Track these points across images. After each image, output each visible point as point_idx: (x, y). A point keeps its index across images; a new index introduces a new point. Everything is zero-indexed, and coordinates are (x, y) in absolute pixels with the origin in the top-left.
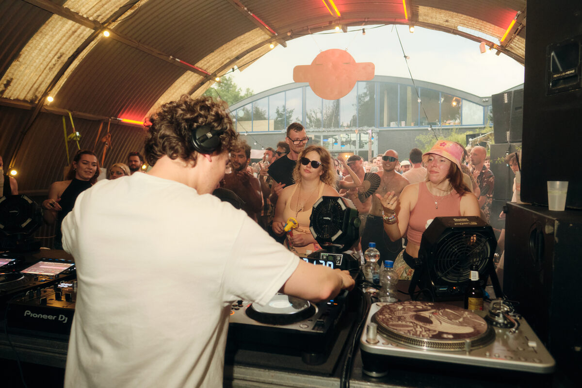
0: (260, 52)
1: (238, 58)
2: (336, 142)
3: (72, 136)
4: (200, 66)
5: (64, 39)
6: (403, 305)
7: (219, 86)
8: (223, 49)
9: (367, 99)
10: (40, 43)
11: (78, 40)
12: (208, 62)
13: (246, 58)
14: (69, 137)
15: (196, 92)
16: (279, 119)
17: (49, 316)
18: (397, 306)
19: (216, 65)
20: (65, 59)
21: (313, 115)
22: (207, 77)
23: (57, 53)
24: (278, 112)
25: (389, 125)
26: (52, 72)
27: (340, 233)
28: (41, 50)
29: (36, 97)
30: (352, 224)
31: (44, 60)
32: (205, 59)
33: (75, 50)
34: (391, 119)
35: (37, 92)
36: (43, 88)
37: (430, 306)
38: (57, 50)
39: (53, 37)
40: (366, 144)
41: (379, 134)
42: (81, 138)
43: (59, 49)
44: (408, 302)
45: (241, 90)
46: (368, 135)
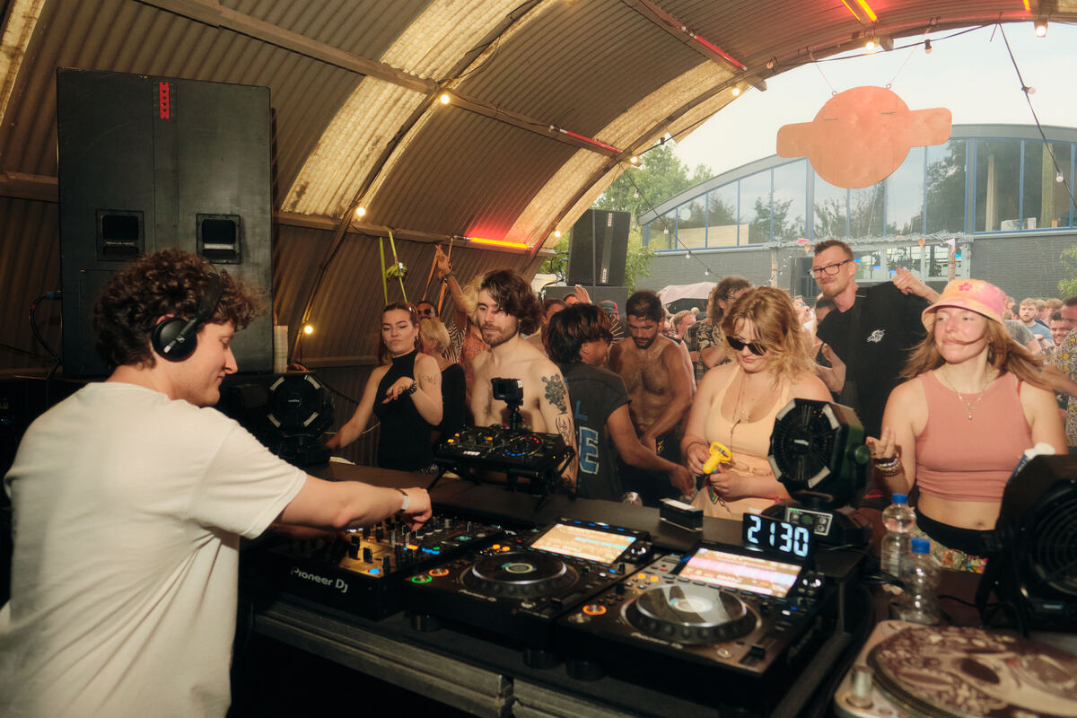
0: (714, 104)
1: (671, 119)
2: (878, 264)
3: (392, 269)
4: (604, 139)
5: (382, 113)
6: (944, 633)
7: (648, 165)
8: (644, 105)
9: (952, 171)
10: (347, 123)
11: (403, 112)
12: (618, 131)
13: (688, 117)
14: (388, 271)
15: (596, 184)
16: (762, 220)
17: (323, 579)
18: (930, 634)
19: (631, 134)
20: (383, 145)
21: (832, 210)
22: (616, 157)
23: (371, 137)
24: (759, 207)
25: (997, 227)
26: (364, 168)
27: (825, 472)
28: (349, 135)
29: (342, 209)
30: (851, 457)
31: (353, 150)
32: (612, 125)
33: (398, 130)
34: (1002, 214)
35: (343, 201)
36: (351, 195)
37: (1005, 643)
38: (372, 133)
39: (366, 112)
40: (945, 266)
41: (973, 245)
42: (406, 274)
43: (375, 131)
44: (957, 629)
45: (688, 170)
46: (946, 249)
